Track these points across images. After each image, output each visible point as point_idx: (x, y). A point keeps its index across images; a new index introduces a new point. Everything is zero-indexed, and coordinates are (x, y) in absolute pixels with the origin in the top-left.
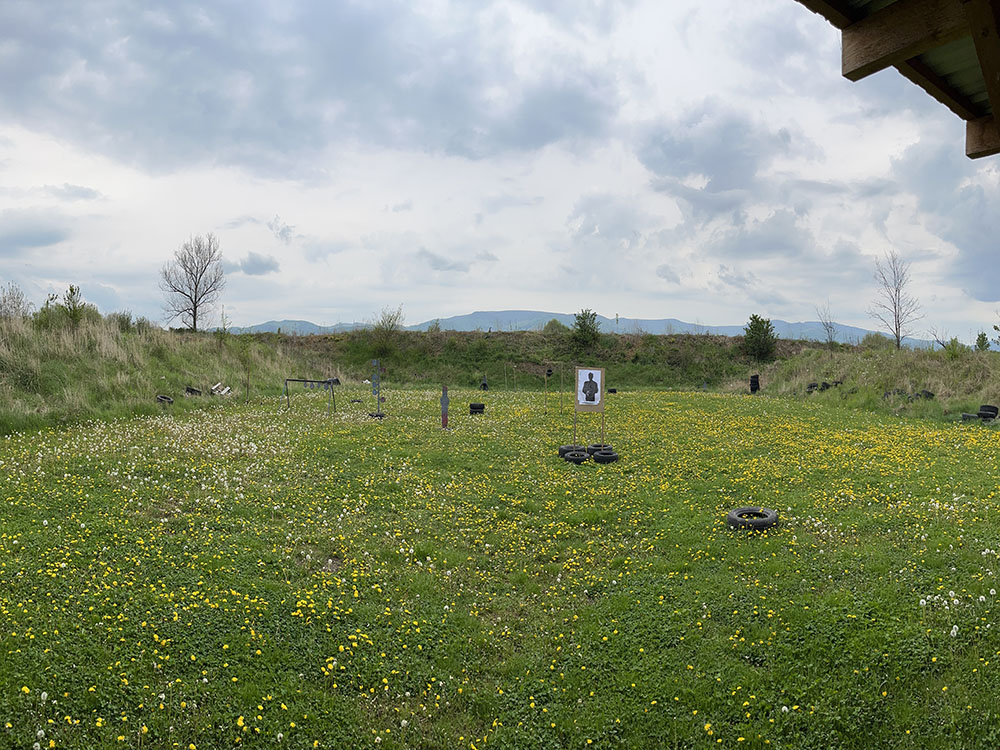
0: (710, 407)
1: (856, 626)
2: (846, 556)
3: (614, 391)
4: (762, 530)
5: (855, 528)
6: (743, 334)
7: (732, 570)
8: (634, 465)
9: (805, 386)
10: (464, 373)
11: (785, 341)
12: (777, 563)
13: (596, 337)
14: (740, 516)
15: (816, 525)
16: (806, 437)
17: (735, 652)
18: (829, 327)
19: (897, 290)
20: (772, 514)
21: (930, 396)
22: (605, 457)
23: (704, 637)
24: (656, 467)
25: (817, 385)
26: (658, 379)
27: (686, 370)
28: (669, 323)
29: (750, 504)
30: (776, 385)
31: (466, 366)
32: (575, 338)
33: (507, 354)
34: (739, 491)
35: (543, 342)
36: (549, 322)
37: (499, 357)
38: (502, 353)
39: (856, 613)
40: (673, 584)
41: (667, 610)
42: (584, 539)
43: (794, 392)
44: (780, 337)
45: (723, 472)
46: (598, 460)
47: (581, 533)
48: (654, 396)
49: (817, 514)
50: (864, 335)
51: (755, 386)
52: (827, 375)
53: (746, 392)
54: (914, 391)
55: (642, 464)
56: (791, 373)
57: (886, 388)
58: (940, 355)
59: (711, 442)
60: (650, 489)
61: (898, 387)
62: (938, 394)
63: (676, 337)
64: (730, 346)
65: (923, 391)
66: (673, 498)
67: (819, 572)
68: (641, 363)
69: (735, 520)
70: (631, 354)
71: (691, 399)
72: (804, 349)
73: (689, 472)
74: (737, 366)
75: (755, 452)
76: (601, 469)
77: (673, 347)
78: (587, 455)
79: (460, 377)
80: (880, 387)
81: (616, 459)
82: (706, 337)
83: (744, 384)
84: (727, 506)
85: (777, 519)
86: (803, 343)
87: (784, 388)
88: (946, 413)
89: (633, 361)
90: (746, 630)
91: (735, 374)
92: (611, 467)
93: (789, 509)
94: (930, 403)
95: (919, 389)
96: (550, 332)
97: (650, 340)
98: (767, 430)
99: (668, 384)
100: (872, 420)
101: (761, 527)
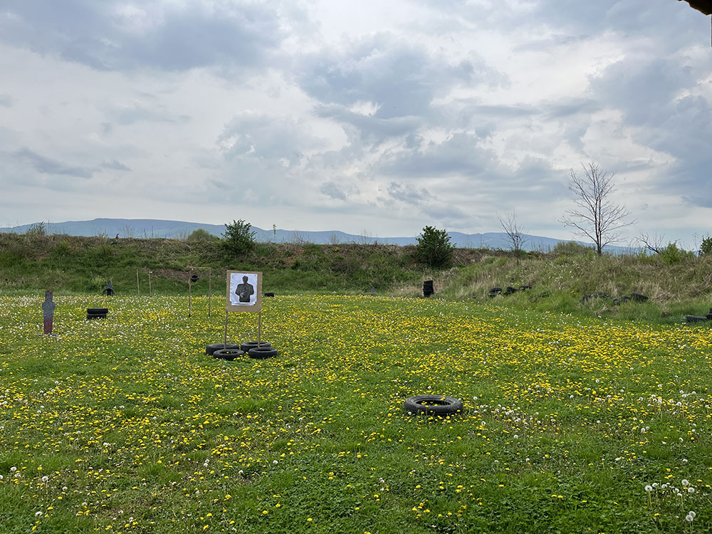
0: (379, 309)
1: (562, 506)
2: (545, 443)
3: (272, 295)
4: (444, 416)
5: (555, 418)
6: (416, 243)
7: (412, 450)
8: (295, 359)
9: (486, 290)
10: (80, 279)
11: (463, 250)
12: (464, 445)
13: (250, 246)
14: (420, 403)
15: (507, 413)
16: (489, 336)
17: (419, 522)
18: (515, 237)
19: (598, 199)
20: (455, 402)
21: (642, 299)
22: (262, 353)
23: (382, 508)
24: (320, 362)
25: (501, 290)
26: (321, 284)
27: (352, 276)
28: (334, 234)
29: (429, 393)
30: (454, 289)
31: (84, 271)
32: (226, 247)
33: (138, 260)
34: (416, 381)
35: (187, 250)
36: (194, 232)
37: (130, 264)
38: (132, 259)
39: (562, 494)
40: (343, 462)
41: (338, 484)
42: (237, 426)
43: (474, 296)
44: (457, 247)
45: (396, 365)
46: (253, 356)
47: (233, 421)
48: (316, 299)
49: (508, 404)
50: (556, 244)
51: (429, 290)
52: (513, 280)
53: (418, 296)
54: (621, 294)
55: (305, 359)
56: (470, 279)
57: (585, 292)
58: (655, 259)
59: (382, 338)
60: (314, 380)
61: (600, 291)
62: (655, 296)
63: (340, 246)
64: (400, 253)
65: (633, 295)
66: (340, 388)
67: (513, 456)
68: (302, 270)
69: (415, 407)
70: (290, 261)
71: (359, 301)
72: (486, 257)
73: (358, 365)
74: (408, 273)
75: (432, 348)
76: (257, 364)
77: (337, 255)
78: (240, 352)
79: (74, 283)
80: (578, 291)
81: (275, 354)
82: (375, 246)
83: (415, 289)
84: (403, 394)
85: (461, 407)
86: (484, 251)
87: (462, 292)
88: (664, 315)
89: (293, 268)
90: (430, 503)
91: (406, 279)
92: (268, 362)
93: (475, 398)
94: (643, 306)
95: (628, 293)
96: (195, 241)
97: (311, 249)
98: (444, 329)
99: (332, 289)
100: (569, 322)
101: (444, 413)
